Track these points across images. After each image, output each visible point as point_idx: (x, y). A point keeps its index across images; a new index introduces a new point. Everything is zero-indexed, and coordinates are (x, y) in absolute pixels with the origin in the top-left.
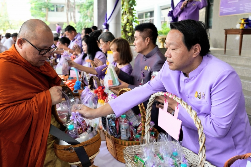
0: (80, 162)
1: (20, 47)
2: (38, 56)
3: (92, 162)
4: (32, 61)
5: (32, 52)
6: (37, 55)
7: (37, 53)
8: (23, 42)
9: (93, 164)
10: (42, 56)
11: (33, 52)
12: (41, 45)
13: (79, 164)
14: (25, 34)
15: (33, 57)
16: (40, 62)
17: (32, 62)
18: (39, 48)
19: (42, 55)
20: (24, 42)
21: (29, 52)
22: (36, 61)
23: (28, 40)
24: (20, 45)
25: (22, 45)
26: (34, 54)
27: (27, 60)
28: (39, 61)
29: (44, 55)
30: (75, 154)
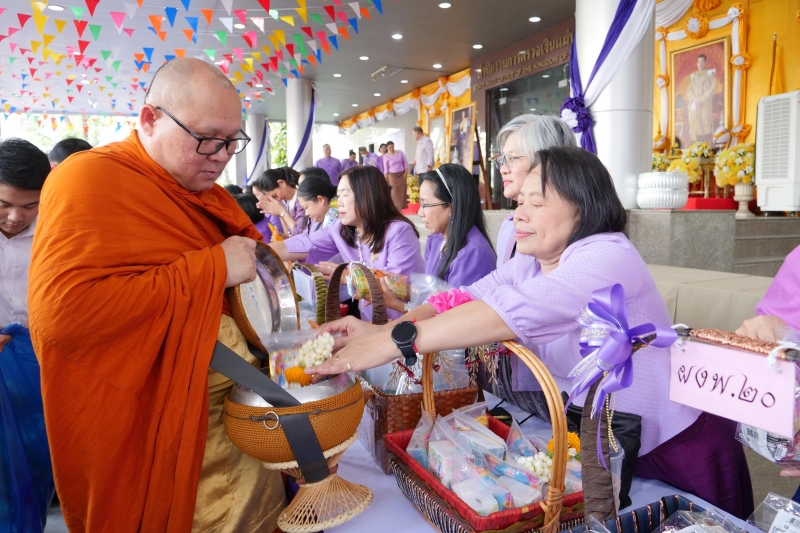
0: (294, 464)
1: (146, 130)
2: (196, 158)
3: (332, 465)
4: (178, 170)
5: (178, 144)
6: (192, 155)
7: (191, 148)
8: (155, 117)
9: (335, 472)
10: (207, 158)
11: (181, 143)
12: (205, 124)
13: (292, 469)
14: (162, 93)
15: (183, 160)
16: (201, 174)
17: (178, 175)
18: (198, 133)
19: (208, 155)
20: (159, 116)
21: (172, 145)
22: (190, 171)
23: (170, 112)
24: (147, 124)
25: (152, 125)
26: (183, 151)
27: (165, 167)
28: (198, 172)
29: (214, 157)
30: (282, 435)
